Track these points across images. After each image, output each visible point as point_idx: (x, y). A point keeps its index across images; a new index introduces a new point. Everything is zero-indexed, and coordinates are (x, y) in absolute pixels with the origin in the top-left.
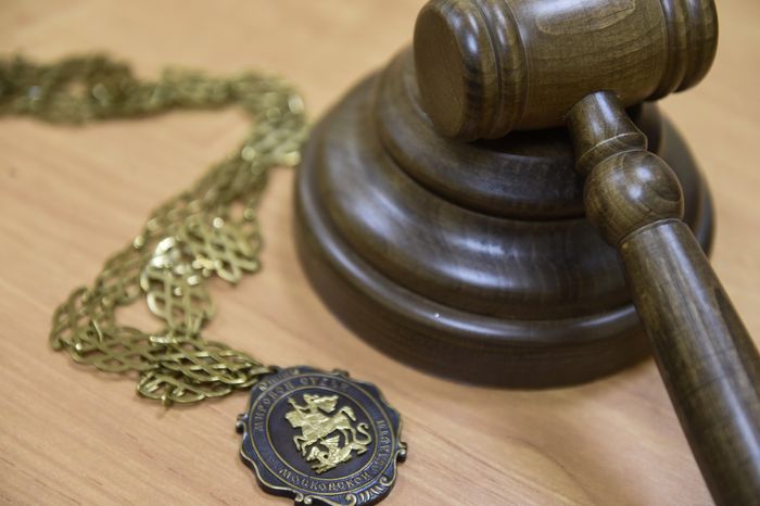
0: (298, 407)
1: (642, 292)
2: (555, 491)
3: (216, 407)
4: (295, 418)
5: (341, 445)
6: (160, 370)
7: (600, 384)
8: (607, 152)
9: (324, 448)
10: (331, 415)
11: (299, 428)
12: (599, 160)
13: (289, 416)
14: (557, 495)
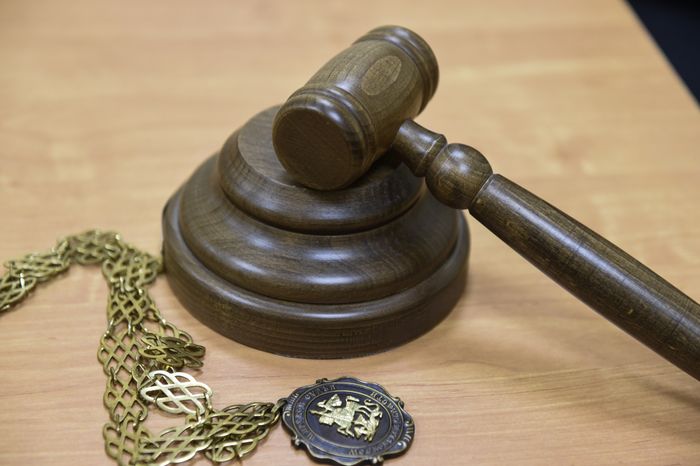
0: (321, 413)
1: (505, 222)
2: (493, 376)
3: (268, 443)
4: (327, 420)
5: (367, 418)
6: (216, 440)
7: (455, 310)
8: (435, 153)
9: (360, 426)
10: (343, 405)
11: (334, 423)
12: (433, 159)
13: (321, 420)
14: (496, 379)
